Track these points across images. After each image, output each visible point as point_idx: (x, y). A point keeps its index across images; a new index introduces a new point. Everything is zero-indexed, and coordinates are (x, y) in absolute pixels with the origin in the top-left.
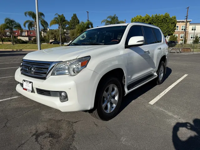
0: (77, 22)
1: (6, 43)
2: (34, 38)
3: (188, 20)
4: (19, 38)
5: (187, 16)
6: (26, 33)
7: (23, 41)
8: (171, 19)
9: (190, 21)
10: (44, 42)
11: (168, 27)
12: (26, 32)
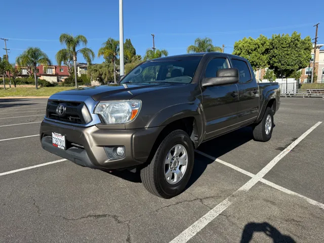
0: (132, 52)
1: (22, 86)
2: (65, 77)
3: (317, 45)
4: (42, 78)
5: (316, 39)
6: (54, 70)
7: (49, 82)
8: (303, 43)
9: (321, 46)
10: (83, 84)
12: (53, 68)
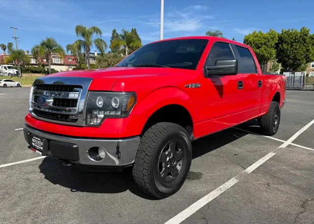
8: (312, 38)
11: (308, 50)
